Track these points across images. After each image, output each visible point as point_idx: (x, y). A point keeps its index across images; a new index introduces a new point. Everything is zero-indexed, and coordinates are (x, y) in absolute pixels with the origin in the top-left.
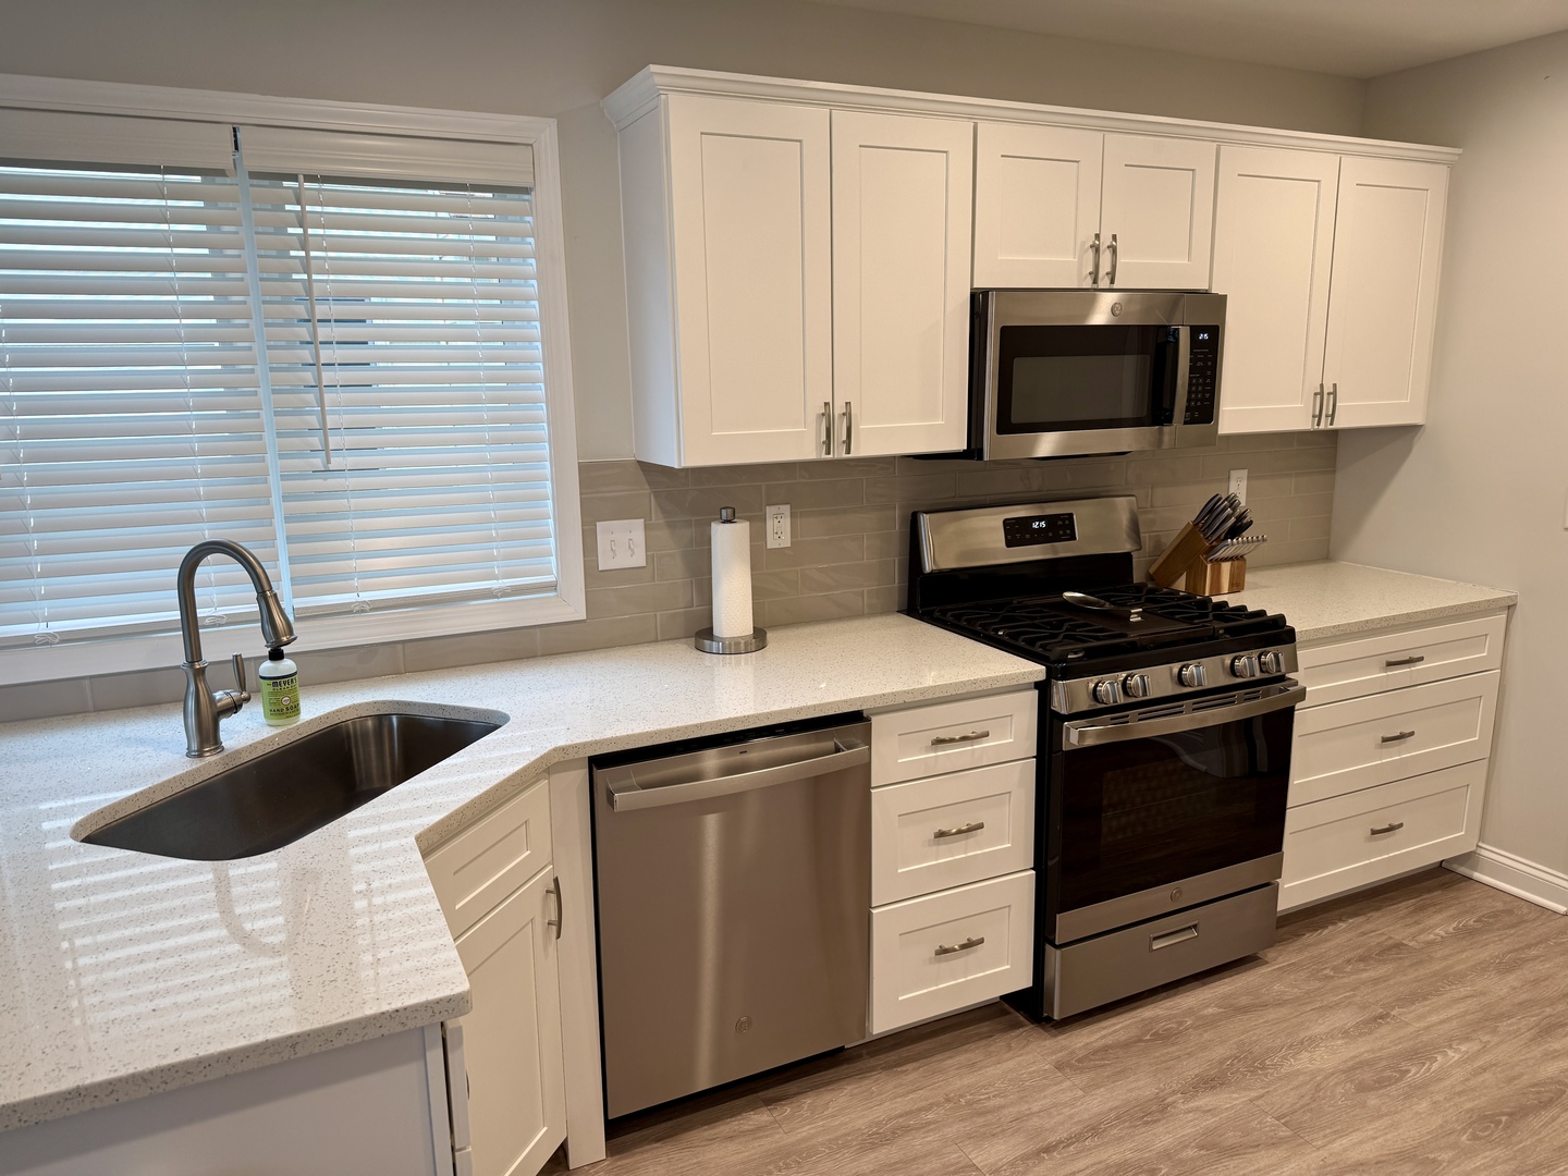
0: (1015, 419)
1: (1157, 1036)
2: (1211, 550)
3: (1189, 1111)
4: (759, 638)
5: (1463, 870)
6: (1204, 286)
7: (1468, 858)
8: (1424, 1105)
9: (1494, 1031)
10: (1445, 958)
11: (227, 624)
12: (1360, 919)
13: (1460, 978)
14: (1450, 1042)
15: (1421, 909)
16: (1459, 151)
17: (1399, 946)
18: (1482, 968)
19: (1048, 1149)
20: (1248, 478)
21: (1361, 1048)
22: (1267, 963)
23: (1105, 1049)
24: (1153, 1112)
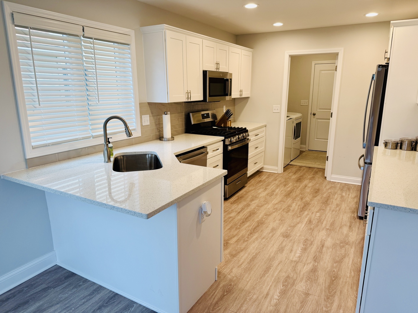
0: (211, 94)
1: (241, 197)
2: (228, 119)
3: (252, 204)
4: (173, 138)
5: (261, 170)
6: (228, 72)
7: (262, 168)
8: (278, 196)
9: (280, 187)
10: (267, 181)
11: (82, 139)
12: (253, 179)
13: (271, 182)
14: (276, 189)
15: (260, 176)
16: (253, 50)
17: (261, 181)
18: (273, 181)
19: (239, 212)
20: (226, 107)
21: (266, 192)
22: (246, 186)
23: (235, 200)
24: (248, 205)
